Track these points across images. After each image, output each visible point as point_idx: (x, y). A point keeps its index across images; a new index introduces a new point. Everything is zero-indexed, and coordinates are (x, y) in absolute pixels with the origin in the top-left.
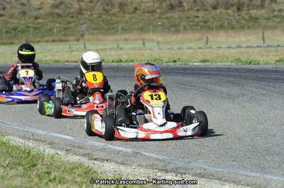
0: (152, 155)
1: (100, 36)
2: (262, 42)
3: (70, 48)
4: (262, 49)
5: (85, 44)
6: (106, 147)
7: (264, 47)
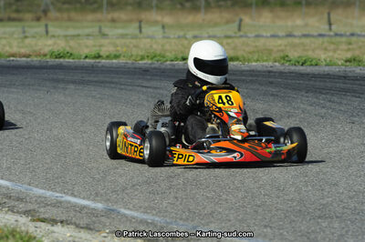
0: (135, 214)
1: (73, 14)
2: (327, 27)
3: (24, 32)
4: (326, 39)
5: (46, 26)
6: (63, 199)
7: (329, 36)
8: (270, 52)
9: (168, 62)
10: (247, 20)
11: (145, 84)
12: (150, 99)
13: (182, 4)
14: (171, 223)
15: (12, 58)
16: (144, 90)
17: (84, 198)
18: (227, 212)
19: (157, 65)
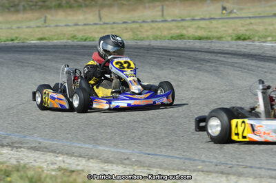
7: (100, 24)
8: (64, 35)
9: (3, 43)
10: (49, 17)
13: (8, 9)
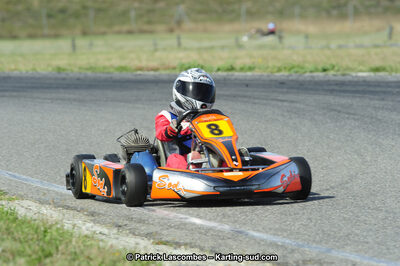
3: (155, 45)
5: (179, 38)
6: (187, 221)
9: (308, 74)
11: (281, 97)
12: (286, 114)
13: (327, 11)
14: (303, 246)
15: (139, 72)
16: (280, 104)
17: (210, 220)
18: (365, 234)
19: (294, 77)
